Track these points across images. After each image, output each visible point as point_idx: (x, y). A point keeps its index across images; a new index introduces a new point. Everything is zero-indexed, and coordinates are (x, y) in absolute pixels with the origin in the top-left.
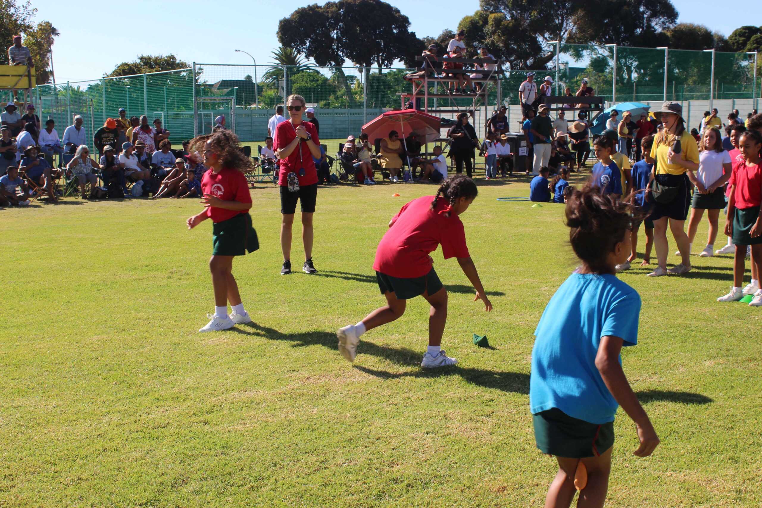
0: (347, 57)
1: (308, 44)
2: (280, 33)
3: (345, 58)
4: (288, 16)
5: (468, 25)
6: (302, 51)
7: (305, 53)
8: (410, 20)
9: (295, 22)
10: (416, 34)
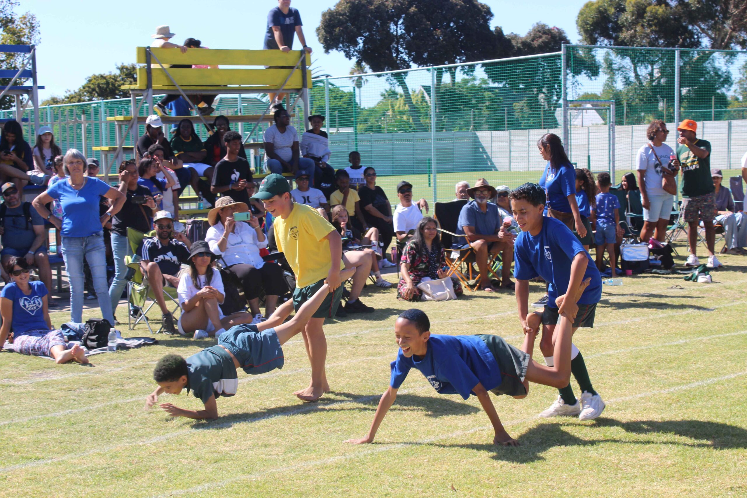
0: (415, 62)
1: (361, 45)
2: (323, 31)
3: (411, 64)
4: (333, 8)
5: (593, 14)
6: (353, 55)
7: (357, 57)
8: (493, 11)
9: (342, 15)
10: (503, 29)
